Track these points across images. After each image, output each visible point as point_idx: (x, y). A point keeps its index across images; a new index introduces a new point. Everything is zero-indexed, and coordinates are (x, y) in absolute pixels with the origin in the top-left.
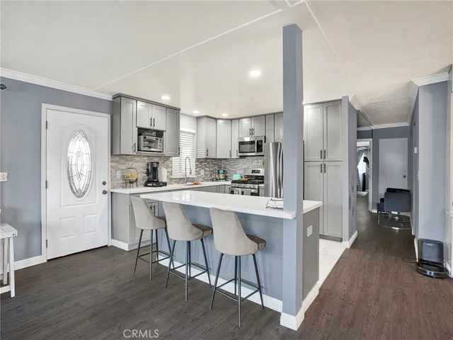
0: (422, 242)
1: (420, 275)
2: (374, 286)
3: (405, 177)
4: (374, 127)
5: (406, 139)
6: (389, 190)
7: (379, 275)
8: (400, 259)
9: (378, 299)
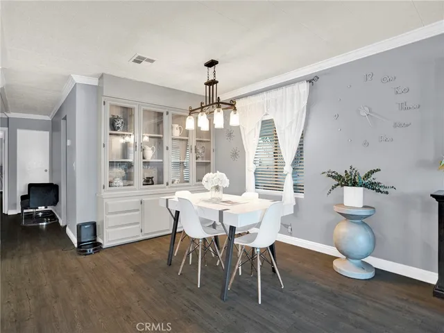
0: (81, 226)
1: (83, 257)
2: (47, 287)
3: (46, 171)
4: (12, 115)
5: (48, 133)
6: (30, 186)
7: (47, 274)
8: (60, 250)
9: (57, 296)
